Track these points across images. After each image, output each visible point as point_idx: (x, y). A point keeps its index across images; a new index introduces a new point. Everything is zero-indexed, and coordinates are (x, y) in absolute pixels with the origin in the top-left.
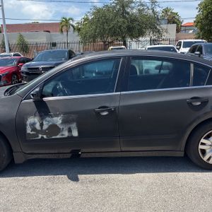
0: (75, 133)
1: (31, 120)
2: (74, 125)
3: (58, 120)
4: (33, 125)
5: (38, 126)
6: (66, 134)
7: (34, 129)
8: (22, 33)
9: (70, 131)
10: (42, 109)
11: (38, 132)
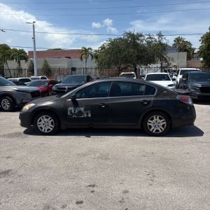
0: (90, 115)
1: (70, 109)
2: (89, 112)
3: (82, 109)
4: (71, 111)
5: (73, 112)
6: (85, 115)
7: (71, 113)
8: (47, 59)
9: (87, 114)
10: (75, 104)
11: (73, 114)
